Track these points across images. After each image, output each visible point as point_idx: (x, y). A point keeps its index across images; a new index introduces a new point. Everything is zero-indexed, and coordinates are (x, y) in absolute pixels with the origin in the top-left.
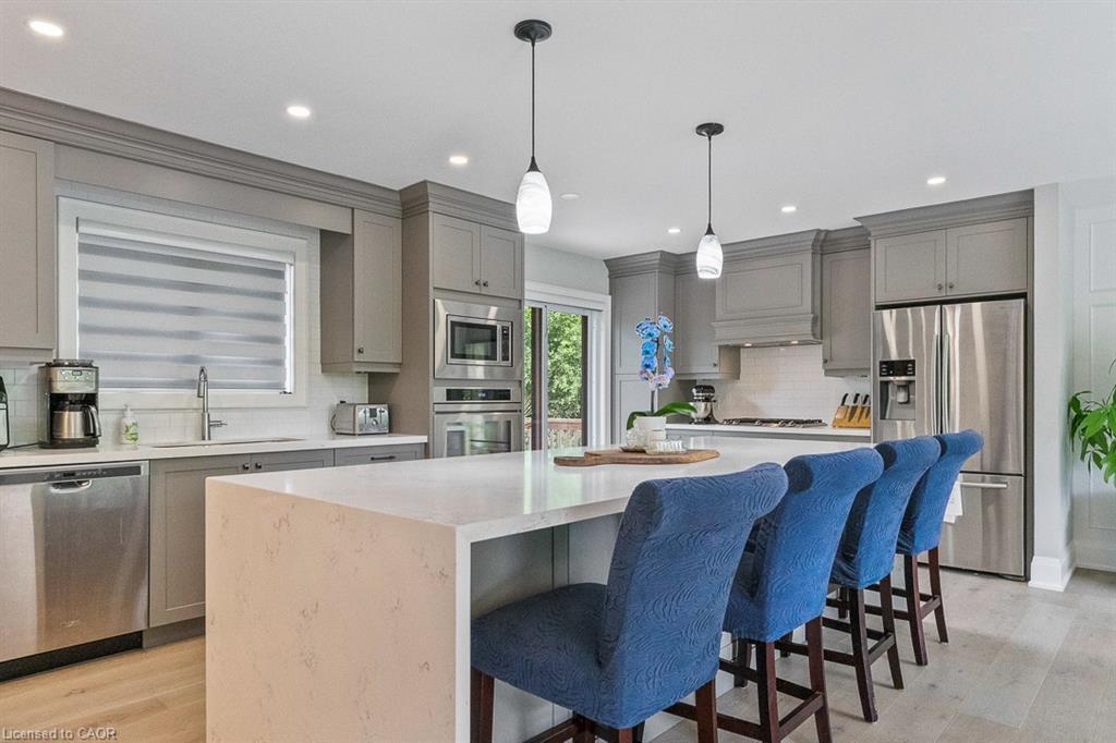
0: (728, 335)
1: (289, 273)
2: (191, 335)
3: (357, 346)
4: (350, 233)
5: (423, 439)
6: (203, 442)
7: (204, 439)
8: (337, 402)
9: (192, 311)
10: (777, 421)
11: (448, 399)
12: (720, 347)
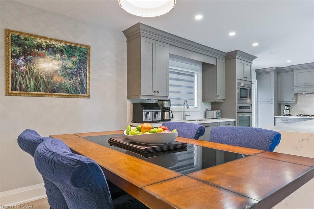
0: (296, 91)
1: (196, 76)
2: (178, 92)
3: (217, 95)
4: (215, 64)
5: (234, 120)
6: (184, 120)
7: (184, 119)
8: (205, 110)
9: (179, 86)
10: (309, 115)
11: (240, 109)
12: (294, 94)
